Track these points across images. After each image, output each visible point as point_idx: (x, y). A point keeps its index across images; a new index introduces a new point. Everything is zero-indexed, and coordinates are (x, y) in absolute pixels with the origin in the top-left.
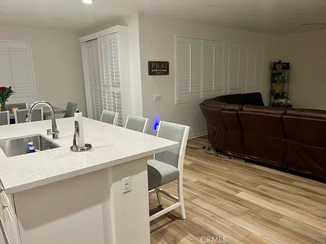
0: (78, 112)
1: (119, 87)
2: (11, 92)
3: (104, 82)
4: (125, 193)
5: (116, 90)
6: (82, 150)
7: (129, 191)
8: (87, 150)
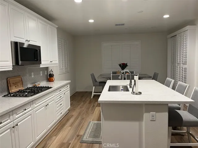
0: (136, 75)
1: (186, 64)
2: (127, 65)
3: (178, 62)
4: (151, 120)
5: (184, 66)
6: (137, 94)
7: (154, 121)
8: (139, 94)
